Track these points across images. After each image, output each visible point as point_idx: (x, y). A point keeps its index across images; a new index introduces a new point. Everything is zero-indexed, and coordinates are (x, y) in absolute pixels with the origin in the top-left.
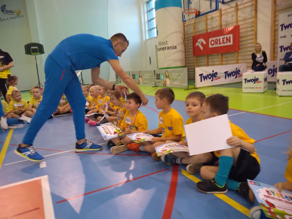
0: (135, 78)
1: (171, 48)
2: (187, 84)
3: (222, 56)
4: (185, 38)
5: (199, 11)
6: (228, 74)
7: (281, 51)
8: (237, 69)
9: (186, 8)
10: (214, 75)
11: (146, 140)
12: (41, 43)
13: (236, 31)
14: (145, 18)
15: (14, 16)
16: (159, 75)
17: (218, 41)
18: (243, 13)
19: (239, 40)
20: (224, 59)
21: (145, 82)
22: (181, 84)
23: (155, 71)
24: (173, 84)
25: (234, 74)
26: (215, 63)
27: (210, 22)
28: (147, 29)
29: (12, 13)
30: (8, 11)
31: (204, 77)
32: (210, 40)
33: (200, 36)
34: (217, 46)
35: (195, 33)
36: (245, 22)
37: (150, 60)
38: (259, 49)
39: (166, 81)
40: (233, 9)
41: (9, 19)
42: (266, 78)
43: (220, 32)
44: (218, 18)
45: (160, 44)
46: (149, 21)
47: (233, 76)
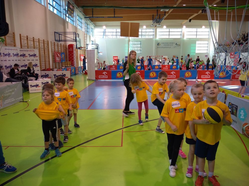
24: (5, 103)
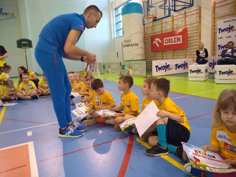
0: (105, 69)
1: (134, 45)
2: (145, 74)
3: (174, 52)
4: (145, 37)
5: (156, 17)
6: (178, 66)
7: (219, 49)
8: (185, 62)
9: (146, 14)
10: (167, 67)
11: (110, 115)
12: (30, 39)
13: (185, 32)
14: (114, 21)
15: (9, 17)
16: (124, 66)
17: (170, 41)
18: (190, 19)
19: (187, 39)
20: (175, 55)
21: (113, 71)
22: (141, 73)
23: (120, 63)
25: (182, 66)
26: (168, 57)
27: (165, 26)
28: (115, 30)
29: (8, 15)
30: (4, 13)
31: (159, 68)
32: (165, 39)
33: (157, 36)
34: (170, 44)
35: (153, 33)
36: (192, 26)
37: (117, 54)
38: (201, 47)
39: (129, 71)
40: (182, 16)
41: (5, 19)
42: (207, 70)
43: (172, 33)
44: (171, 23)
45: (125, 41)
46: (117, 23)
47: (182, 68)
